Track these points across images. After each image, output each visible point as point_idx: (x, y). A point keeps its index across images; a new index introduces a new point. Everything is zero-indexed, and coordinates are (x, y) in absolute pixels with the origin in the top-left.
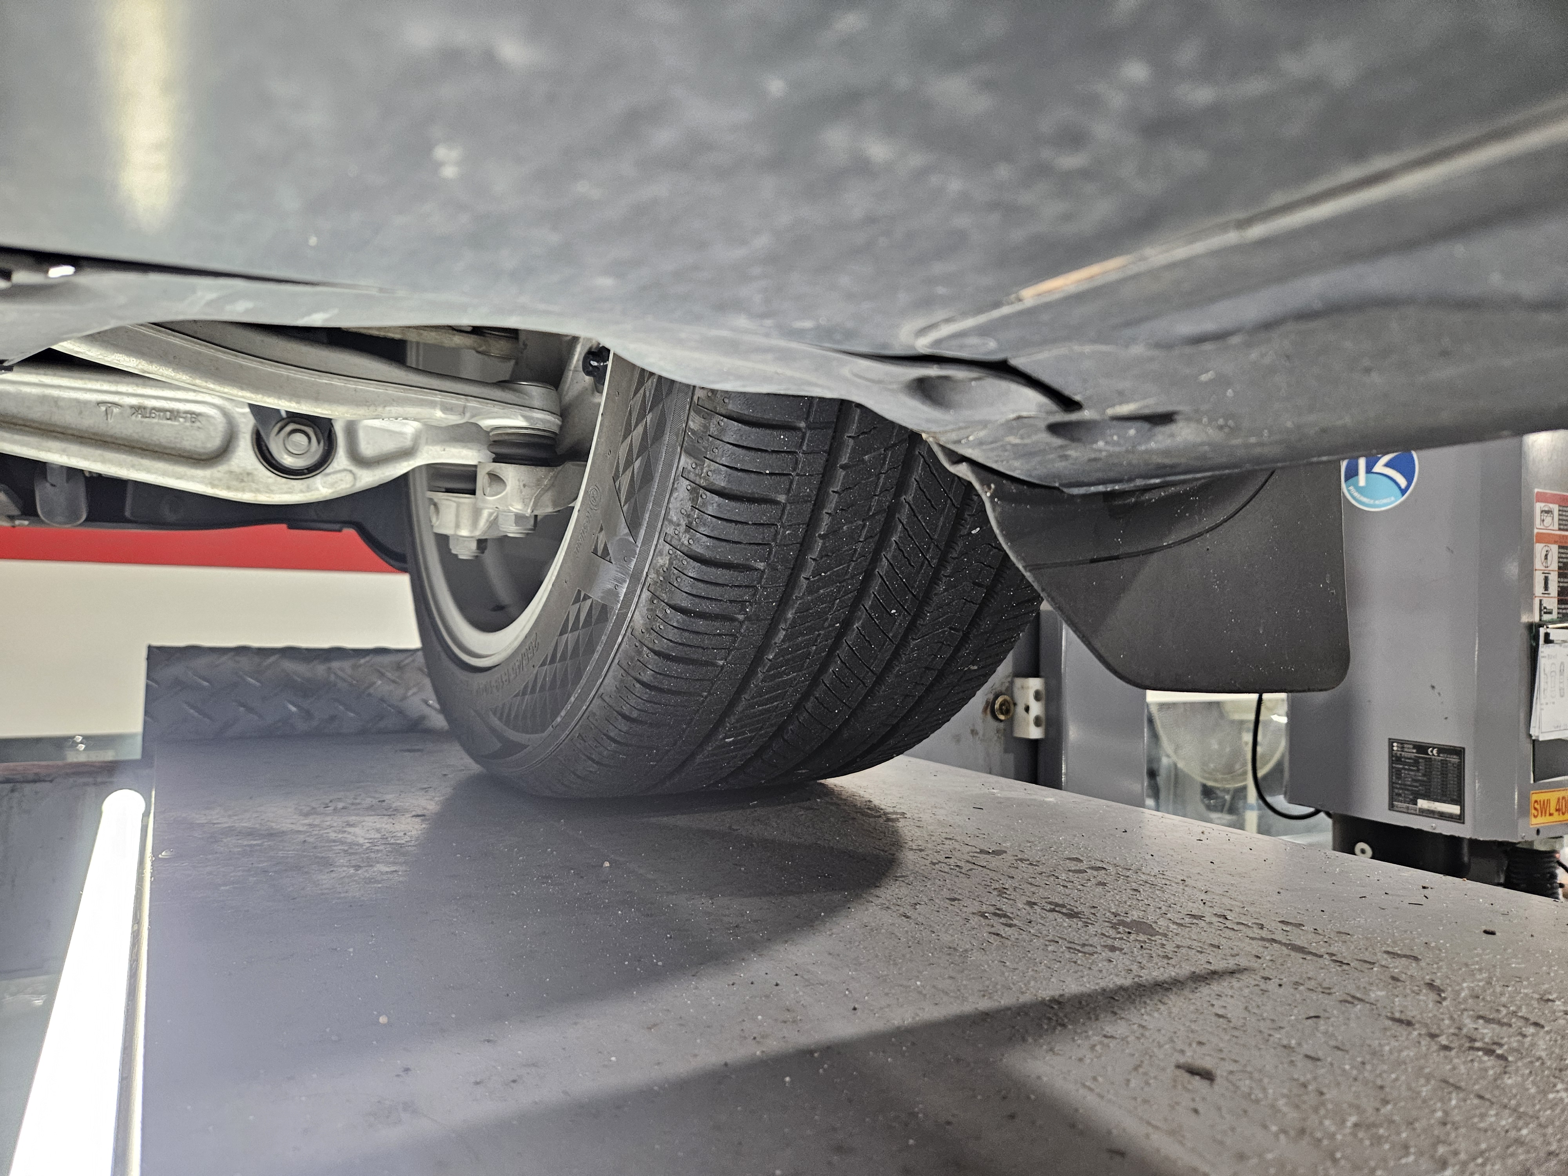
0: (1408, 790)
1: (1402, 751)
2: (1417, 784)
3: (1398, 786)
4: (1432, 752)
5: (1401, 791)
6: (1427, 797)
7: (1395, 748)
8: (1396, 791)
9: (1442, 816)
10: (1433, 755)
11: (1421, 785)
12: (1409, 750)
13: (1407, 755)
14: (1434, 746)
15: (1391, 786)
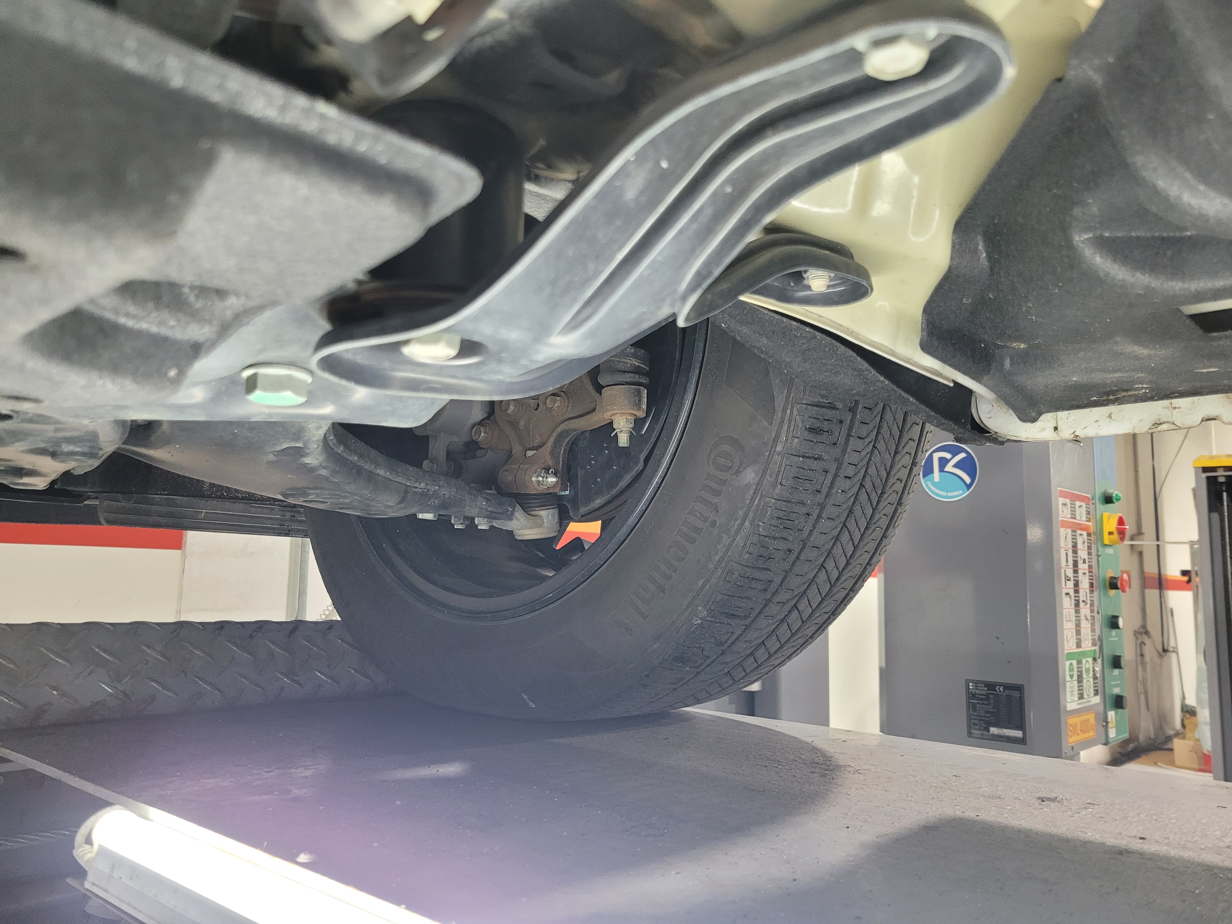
0: (981, 720)
1: (977, 689)
3: (974, 717)
4: (999, 689)
5: (976, 722)
6: (997, 725)
7: (971, 687)
8: (973, 721)
9: (1010, 739)
10: (1000, 691)
11: (990, 716)
12: (982, 688)
13: (980, 692)
14: (1000, 684)
15: (969, 718)
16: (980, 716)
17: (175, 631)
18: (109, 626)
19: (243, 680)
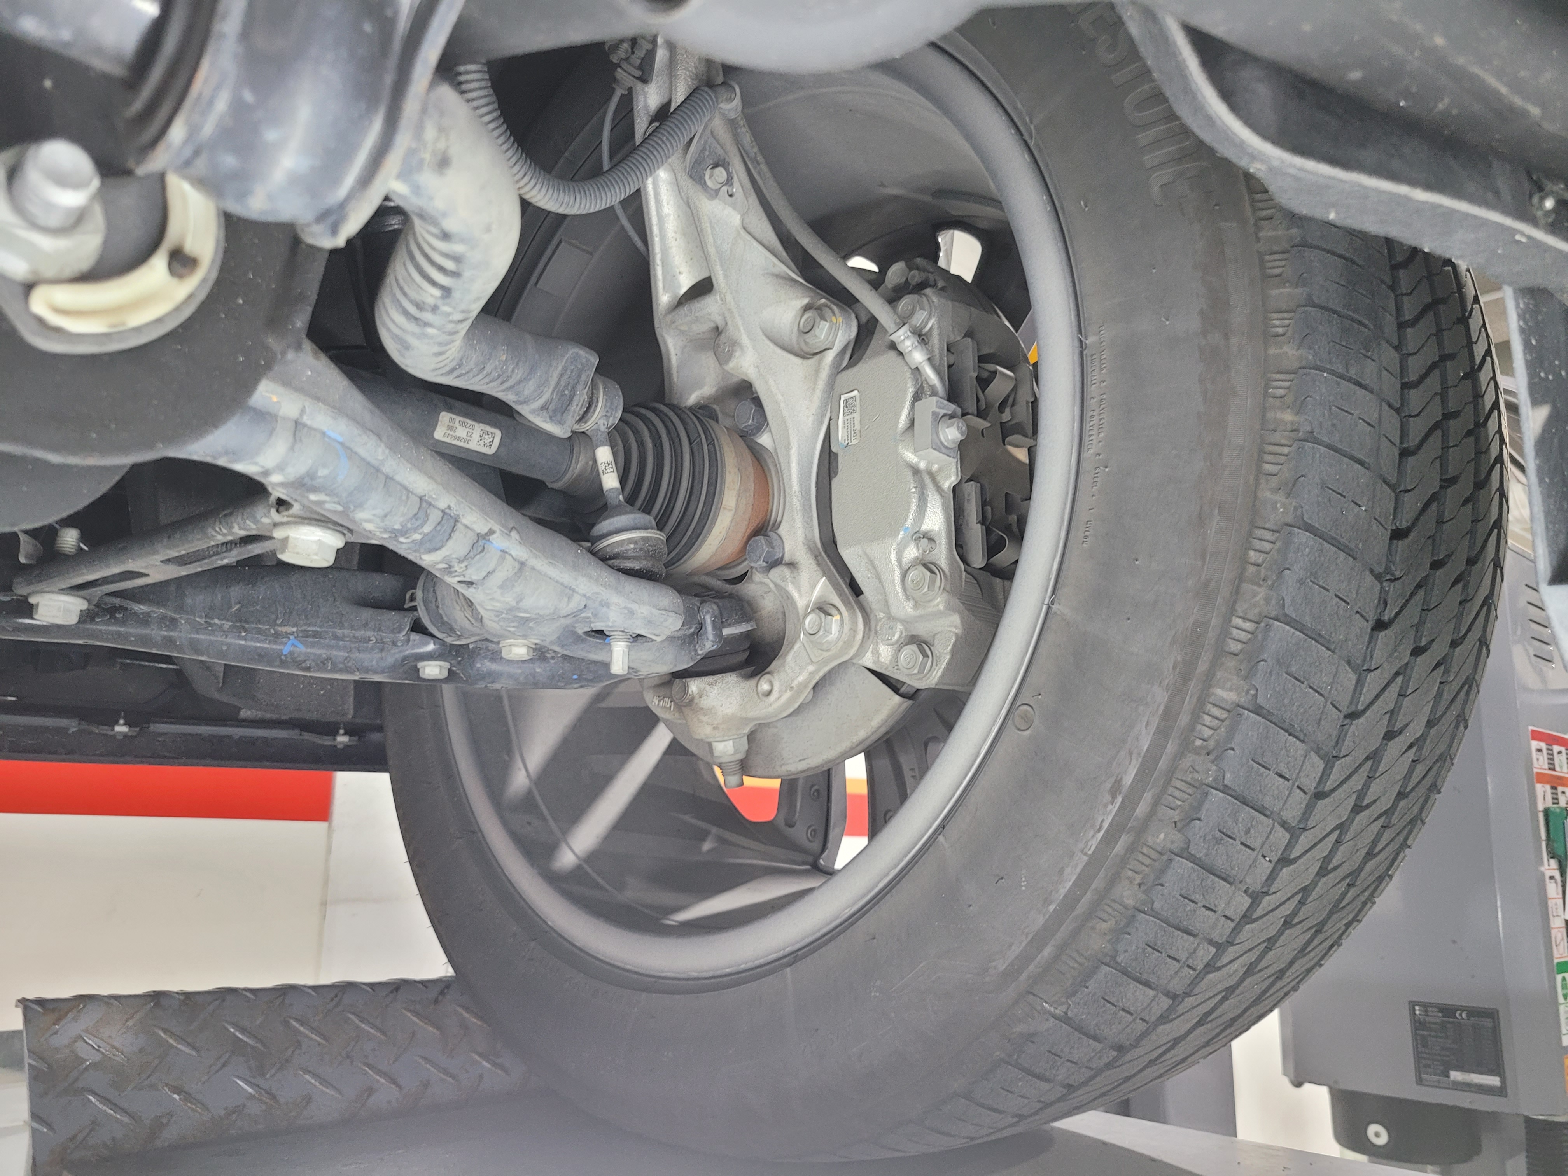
0: (1435, 1060)
1: (1427, 1015)
2: (1448, 1053)
3: (1425, 1056)
4: (1461, 1015)
5: (1429, 1062)
6: (1460, 1067)
7: (1417, 1012)
8: (1424, 1062)
9: (1481, 1089)
10: (1462, 1018)
11: (1452, 1055)
12: (1435, 1014)
13: (1432, 1019)
14: (1462, 1009)
15: (1418, 1057)
16: (1433, 1054)
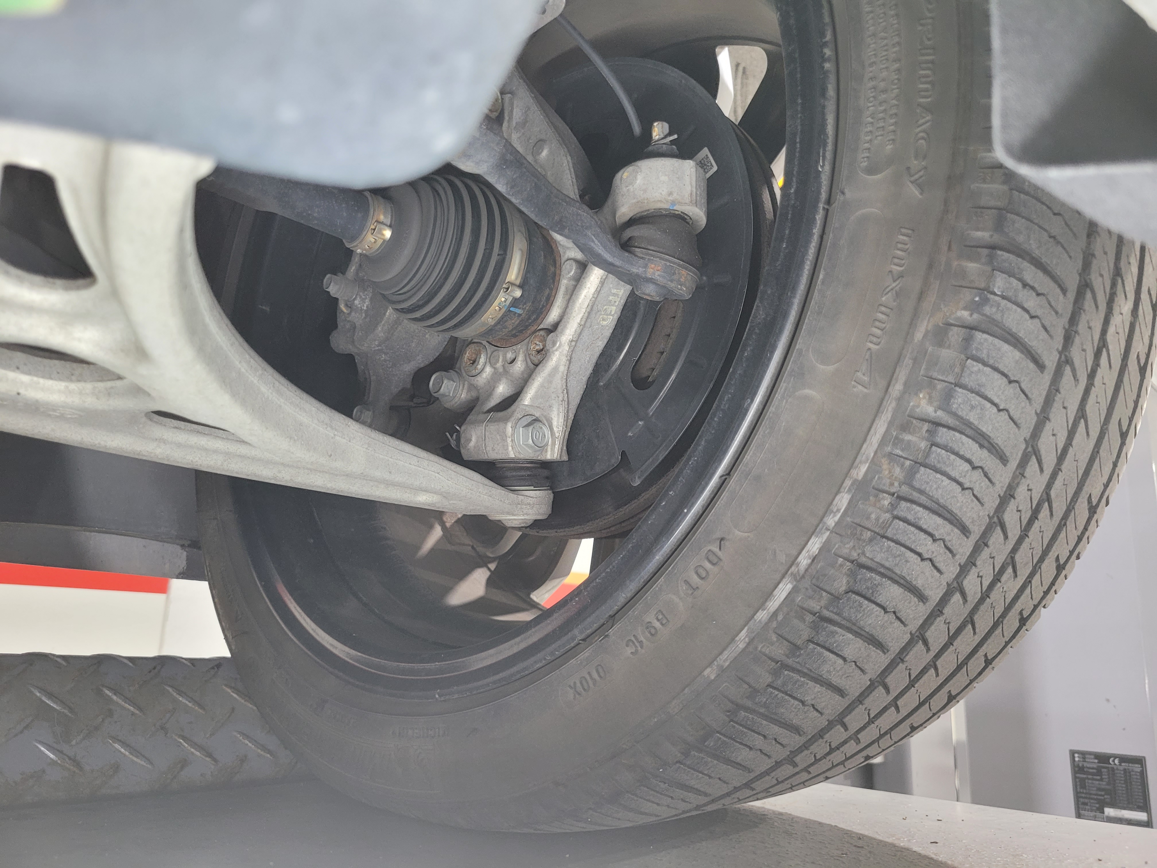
0: (1092, 799)
1: (1085, 761)
2: (1103, 793)
3: (1083, 795)
4: (1114, 761)
5: (1086, 801)
6: (1113, 805)
7: (1077, 759)
8: (1082, 800)
9: (1131, 822)
10: (1115, 764)
11: (1106, 794)
12: (1092, 761)
13: (1088, 765)
14: (1115, 756)
15: (1077, 796)
16: (1091, 794)
17: (154, 668)
18: (59, 660)
19: (247, 742)
